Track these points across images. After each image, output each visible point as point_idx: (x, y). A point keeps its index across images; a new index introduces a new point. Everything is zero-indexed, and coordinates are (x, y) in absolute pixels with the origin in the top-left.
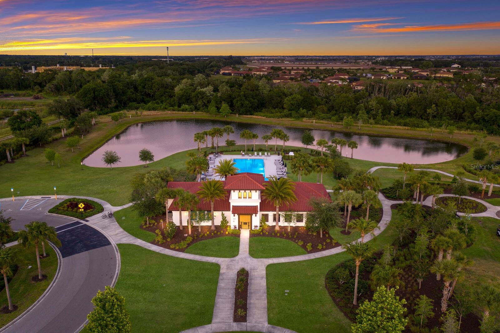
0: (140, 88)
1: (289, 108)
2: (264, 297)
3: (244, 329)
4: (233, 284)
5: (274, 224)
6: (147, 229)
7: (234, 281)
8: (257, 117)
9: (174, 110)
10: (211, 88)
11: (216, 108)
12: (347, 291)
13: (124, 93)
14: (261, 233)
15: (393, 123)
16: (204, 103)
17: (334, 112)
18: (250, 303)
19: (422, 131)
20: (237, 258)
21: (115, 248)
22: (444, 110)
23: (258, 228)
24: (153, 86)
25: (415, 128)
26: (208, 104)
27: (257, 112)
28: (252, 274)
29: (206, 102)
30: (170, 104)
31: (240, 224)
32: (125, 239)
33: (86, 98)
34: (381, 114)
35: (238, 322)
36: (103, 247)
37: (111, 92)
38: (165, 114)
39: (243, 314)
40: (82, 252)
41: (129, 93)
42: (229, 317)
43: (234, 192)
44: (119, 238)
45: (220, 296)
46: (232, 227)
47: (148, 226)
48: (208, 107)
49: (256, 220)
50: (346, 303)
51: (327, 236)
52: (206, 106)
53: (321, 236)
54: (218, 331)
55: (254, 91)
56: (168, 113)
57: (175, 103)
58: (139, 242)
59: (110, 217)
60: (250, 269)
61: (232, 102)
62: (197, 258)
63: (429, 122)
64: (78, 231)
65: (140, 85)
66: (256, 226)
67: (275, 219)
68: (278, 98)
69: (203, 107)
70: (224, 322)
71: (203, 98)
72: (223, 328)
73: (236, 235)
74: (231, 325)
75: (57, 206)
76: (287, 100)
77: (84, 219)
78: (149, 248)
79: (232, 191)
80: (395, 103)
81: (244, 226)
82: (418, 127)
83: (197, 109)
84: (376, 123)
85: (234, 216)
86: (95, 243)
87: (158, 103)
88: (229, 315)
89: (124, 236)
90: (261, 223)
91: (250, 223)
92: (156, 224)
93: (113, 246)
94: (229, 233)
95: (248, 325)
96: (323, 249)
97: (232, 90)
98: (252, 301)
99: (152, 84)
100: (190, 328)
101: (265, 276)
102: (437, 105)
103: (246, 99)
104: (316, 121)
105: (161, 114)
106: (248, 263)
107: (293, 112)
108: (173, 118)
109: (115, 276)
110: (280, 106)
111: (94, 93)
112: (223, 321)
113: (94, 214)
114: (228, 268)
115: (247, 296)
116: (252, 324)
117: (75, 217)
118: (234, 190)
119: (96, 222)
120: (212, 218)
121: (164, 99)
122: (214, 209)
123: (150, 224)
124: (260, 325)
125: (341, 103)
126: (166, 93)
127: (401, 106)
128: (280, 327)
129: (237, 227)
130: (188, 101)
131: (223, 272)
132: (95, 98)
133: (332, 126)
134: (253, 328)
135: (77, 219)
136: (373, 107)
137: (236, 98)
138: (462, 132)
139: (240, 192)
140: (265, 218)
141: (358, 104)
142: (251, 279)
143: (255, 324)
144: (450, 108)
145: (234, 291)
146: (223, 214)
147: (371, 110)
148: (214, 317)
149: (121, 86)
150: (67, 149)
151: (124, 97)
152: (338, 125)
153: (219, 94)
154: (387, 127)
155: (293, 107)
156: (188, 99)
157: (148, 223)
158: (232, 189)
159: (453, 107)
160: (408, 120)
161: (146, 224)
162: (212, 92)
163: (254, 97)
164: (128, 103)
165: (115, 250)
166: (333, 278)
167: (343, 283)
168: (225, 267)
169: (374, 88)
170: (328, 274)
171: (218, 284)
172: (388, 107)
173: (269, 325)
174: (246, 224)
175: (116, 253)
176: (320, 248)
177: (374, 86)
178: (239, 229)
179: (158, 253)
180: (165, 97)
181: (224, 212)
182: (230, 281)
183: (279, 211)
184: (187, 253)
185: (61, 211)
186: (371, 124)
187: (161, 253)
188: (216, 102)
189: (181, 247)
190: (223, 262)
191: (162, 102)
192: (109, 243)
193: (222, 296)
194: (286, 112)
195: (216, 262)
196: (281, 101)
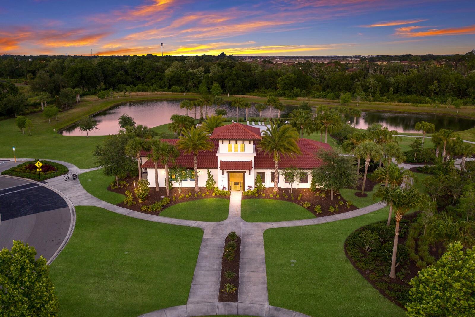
0: (130, 71)
1: (282, 88)
2: (262, 269)
3: (235, 312)
4: (220, 252)
5: (272, 185)
6: (116, 190)
7: (220, 249)
8: (249, 96)
9: (164, 91)
10: (201, 69)
11: (207, 88)
12: (378, 260)
13: (113, 75)
14: (257, 195)
15: (393, 100)
16: (195, 84)
17: (330, 90)
18: (243, 277)
19: (425, 107)
20: (226, 222)
21: (71, 211)
22: (447, 86)
23: (252, 189)
24: (143, 69)
25: (417, 104)
26: (198, 85)
27: (249, 92)
28: (245, 240)
29: (197, 83)
30: (160, 86)
31: (230, 185)
32: (87, 201)
33: (73, 78)
34: (379, 92)
35: (225, 301)
36: (57, 210)
37: (99, 72)
38: (154, 95)
39: (233, 290)
40: (29, 214)
41: (119, 74)
42: (212, 295)
43: (223, 143)
44: (80, 199)
45: (201, 267)
46: (221, 188)
47: (117, 187)
48: (198, 88)
49: (250, 180)
50: (379, 276)
51: (339, 198)
52: (196, 86)
53: (332, 198)
54: (196, 314)
55: (246, 71)
56: (159, 94)
57: (165, 85)
58: (103, 204)
59: (74, 179)
60: (243, 235)
61: (223, 82)
62: (175, 221)
63: (431, 99)
64: (31, 193)
65: (130, 68)
66: (250, 187)
67: (273, 180)
68: (271, 78)
69: (194, 87)
70: (205, 302)
71: (194, 78)
72: (204, 311)
73: (225, 197)
74: (215, 305)
75: (14, 168)
76: (281, 79)
77: (42, 181)
78: (115, 210)
79: (220, 142)
80: (393, 81)
81: (234, 187)
82: (420, 103)
83: (187, 90)
84: (375, 101)
85: (223, 174)
86: (49, 205)
87: (148, 85)
88: (213, 292)
89: (87, 198)
90: (256, 184)
91: (242, 183)
92: (127, 185)
93: (70, 208)
94: (216, 195)
95: (240, 306)
96: (335, 213)
97: (223, 71)
98: (246, 274)
99: (143, 67)
100: (154, 311)
101: (263, 243)
102: (439, 81)
103: (238, 78)
104: (311, 99)
105: (150, 95)
106: (239, 227)
107: (287, 92)
108: (163, 98)
109: (64, 242)
110: (273, 87)
111: (81, 72)
112: (203, 300)
113: (55, 176)
114: (214, 233)
115: (239, 268)
116: (246, 305)
117: (32, 179)
118: (223, 140)
119: (56, 184)
120: (195, 178)
121: (154, 81)
122: (198, 166)
123: (119, 185)
124: (257, 306)
125: (337, 81)
126: (156, 76)
127: (399, 84)
128: (287, 310)
129: (227, 187)
130: (179, 83)
131: (206, 238)
132: (82, 78)
133: (328, 104)
134: (247, 311)
135: (33, 181)
136: (370, 85)
137: (227, 78)
138: (468, 107)
139: (229, 143)
140: (261, 178)
141: (354, 83)
142: (244, 247)
143: (250, 305)
144: (454, 84)
145: (221, 261)
146: (209, 173)
147: (369, 88)
148: (191, 294)
149: (110, 68)
150: (44, 121)
151: (114, 79)
152: (335, 102)
153: (210, 75)
154: (387, 103)
155: (286, 86)
156: (179, 81)
157: (117, 184)
158: (221, 139)
159: (456, 83)
160: (409, 97)
161: (115, 185)
162: (203, 74)
163: (246, 78)
164: (118, 85)
165: (71, 213)
166: (354, 245)
167: (371, 251)
168: (210, 232)
169: (369, 70)
170: (347, 240)
171: (200, 252)
172: (386, 84)
173: (271, 307)
174: (238, 184)
175: (72, 216)
176: (332, 211)
177: (369, 68)
178: (229, 190)
179: (126, 217)
180: (156, 80)
181: (210, 170)
182: (216, 248)
183: (279, 168)
184: (162, 216)
185: (16, 173)
186: (370, 100)
187: (129, 215)
188: (207, 83)
189: (154, 209)
190: (207, 226)
191: (152, 85)
192: (65, 205)
193: (205, 267)
194: (279, 91)
195: (198, 226)
196: (274, 82)
